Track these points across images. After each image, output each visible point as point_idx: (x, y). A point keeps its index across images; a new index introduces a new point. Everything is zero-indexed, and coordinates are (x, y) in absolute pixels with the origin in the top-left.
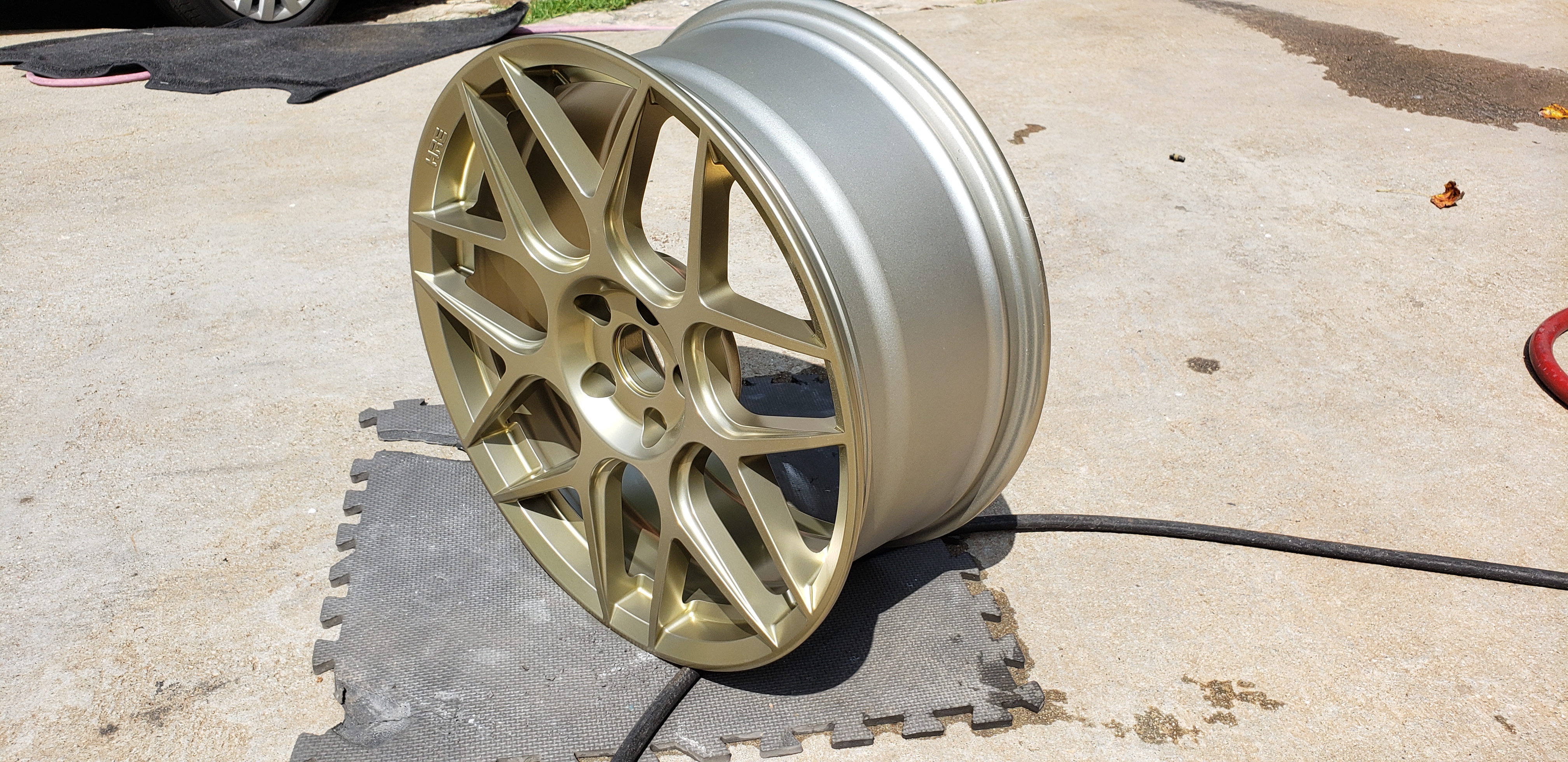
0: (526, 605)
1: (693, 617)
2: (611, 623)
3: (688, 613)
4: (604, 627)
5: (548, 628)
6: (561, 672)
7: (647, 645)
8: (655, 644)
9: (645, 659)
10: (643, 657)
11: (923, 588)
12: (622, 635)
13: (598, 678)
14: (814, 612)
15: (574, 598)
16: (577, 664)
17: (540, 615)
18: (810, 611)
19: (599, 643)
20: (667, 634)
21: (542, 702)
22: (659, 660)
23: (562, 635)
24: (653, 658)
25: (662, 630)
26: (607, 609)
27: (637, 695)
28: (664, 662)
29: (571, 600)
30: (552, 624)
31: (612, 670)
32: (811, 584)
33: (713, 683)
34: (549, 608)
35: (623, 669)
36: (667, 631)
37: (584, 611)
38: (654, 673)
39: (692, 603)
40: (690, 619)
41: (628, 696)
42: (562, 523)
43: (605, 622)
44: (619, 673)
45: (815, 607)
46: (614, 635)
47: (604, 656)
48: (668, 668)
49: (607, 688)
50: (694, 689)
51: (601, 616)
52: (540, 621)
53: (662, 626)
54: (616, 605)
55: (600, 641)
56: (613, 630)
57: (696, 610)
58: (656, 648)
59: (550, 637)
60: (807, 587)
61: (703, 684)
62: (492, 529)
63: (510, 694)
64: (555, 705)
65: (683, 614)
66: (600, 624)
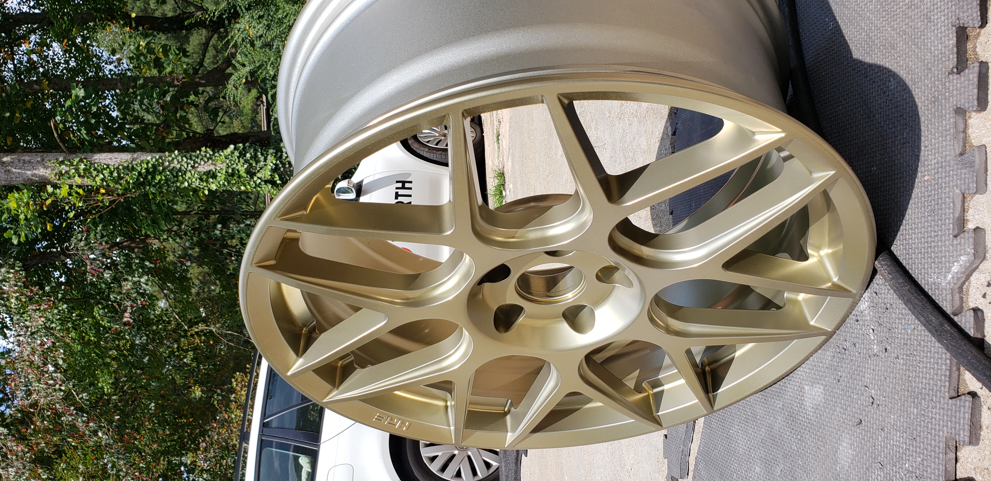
0: (808, 403)
1: (826, 251)
2: (830, 330)
3: (820, 256)
4: (834, 336)
5: (828, 390)
6: (867, 388)
7: (851, 300)
8: (850, 291)
9: (866, 304)
10: (864, 305)
11: (835, 12)
12: (843, 321)
13: (878, 354)
14: (783, 132)
15: (807, 359)
16: (862, 371)
17: (817, 394)
18: (783, 135)
19: (848, 344)
20: (839, 279)
21: (892, 417)
22: (869, 289)
23: (835, 379)
24: (866, 295)
25: (834, 284)
26: (815, 332)
27: (899, 319)
28: (872, 284)
29: (808, 362)
30: (826, 386)
31: (872, 338)
32: (754, 133)
33: (898, 238)
34: (813, 383)
35: (872, 327)
36: (835, 280)
37: (819, 351)
38: (880, 296)
39: (810, 251)
40: (828, 255)
41: (898, 328)
42: (738, 357)
43: (830, 335)
44: (875, 332)
45: (780, 130)
46: (842, 328)
47: (858, 343)
48: (878, 282)
49: (888, 348)
50: (901, 259)
51: (824, 337)
52: (822, 396)
53: (830, 284)
54: (812, 323)
55: (845, 343)
56: (838, 327)
57: (818, 248)
58: (854, 291)
59: (836, 391)
60: (757, 137)
61: (897, 248)
62: (750, 414)
63: (881, 446)
64: (898, 404)
65: (821, 261)
66: (831, 340)
